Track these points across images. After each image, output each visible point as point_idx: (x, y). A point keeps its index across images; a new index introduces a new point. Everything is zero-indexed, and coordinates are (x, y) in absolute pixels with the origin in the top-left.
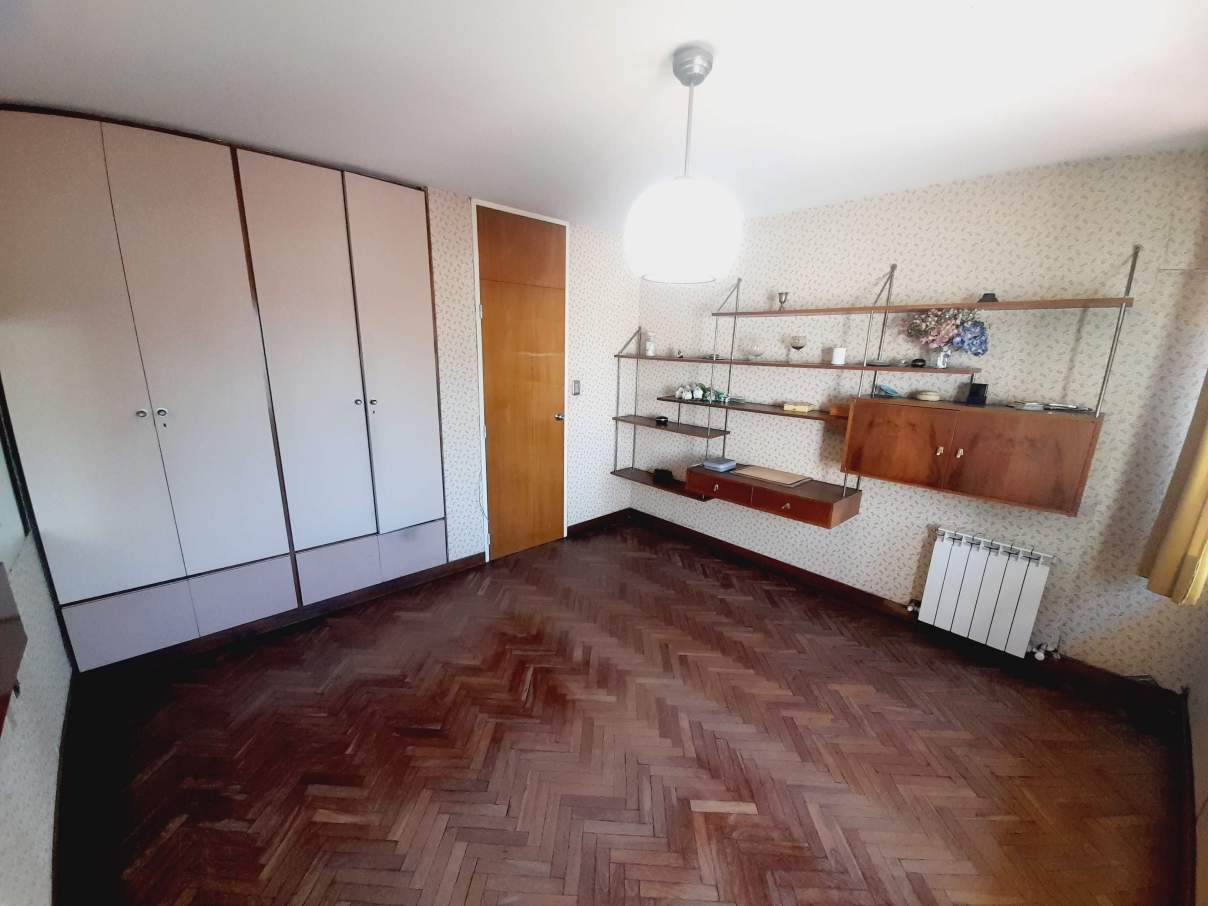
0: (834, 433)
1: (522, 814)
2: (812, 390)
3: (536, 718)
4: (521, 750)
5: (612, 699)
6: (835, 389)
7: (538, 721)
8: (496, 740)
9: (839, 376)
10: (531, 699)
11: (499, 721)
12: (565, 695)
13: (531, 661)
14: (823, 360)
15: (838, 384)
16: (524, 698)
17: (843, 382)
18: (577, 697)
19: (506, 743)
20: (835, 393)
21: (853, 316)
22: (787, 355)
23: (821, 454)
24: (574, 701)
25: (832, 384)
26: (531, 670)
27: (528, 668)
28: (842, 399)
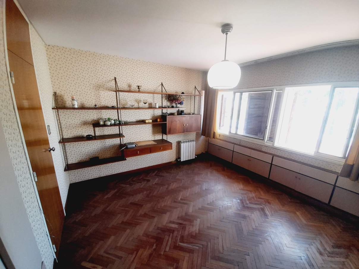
0: (155, 126)
1: (248, 251)
2: (147, 115)
3: (207, 244)
4: (223, 249)
5: (198, 220)
6: (153, 114)
7: (209, 243)
8: (219, 259)
9: (154, 111)
10: (198, 245)
11: (210, 258)
12: (196, 233)
13: (175, 243)
14: (149, 106)
15: (154, 113)
16: (197, 248)
17: (155, 112)
18: (197, 230)
19: (221, 255)
20: (154, 115)
21: (155, 95)
22: (138, 105)
23: (153, 133)
24: (199, 230)
25: (152, 113)
26: (180, 243)
27: (179, 244)
28: (156, 117)
